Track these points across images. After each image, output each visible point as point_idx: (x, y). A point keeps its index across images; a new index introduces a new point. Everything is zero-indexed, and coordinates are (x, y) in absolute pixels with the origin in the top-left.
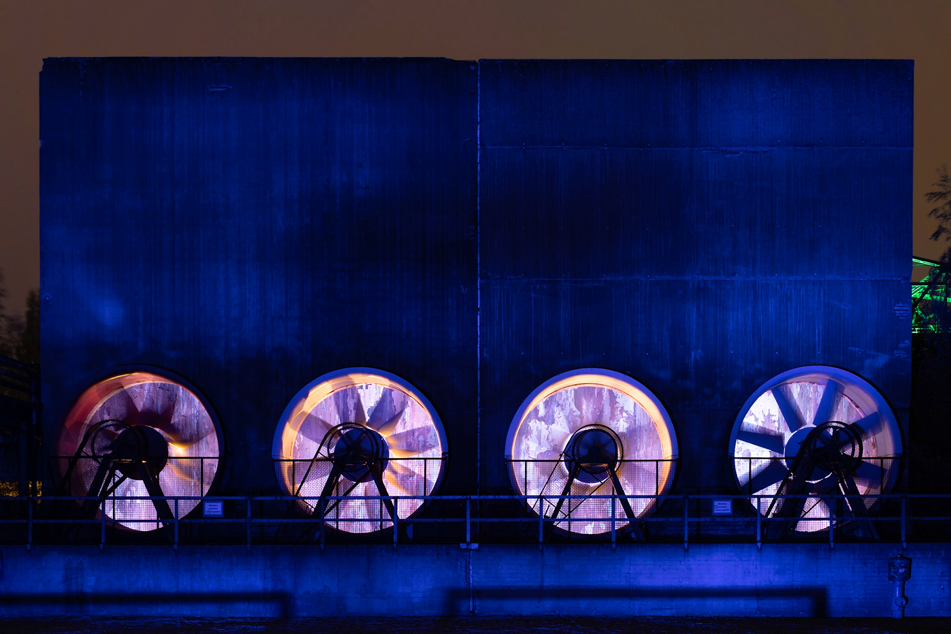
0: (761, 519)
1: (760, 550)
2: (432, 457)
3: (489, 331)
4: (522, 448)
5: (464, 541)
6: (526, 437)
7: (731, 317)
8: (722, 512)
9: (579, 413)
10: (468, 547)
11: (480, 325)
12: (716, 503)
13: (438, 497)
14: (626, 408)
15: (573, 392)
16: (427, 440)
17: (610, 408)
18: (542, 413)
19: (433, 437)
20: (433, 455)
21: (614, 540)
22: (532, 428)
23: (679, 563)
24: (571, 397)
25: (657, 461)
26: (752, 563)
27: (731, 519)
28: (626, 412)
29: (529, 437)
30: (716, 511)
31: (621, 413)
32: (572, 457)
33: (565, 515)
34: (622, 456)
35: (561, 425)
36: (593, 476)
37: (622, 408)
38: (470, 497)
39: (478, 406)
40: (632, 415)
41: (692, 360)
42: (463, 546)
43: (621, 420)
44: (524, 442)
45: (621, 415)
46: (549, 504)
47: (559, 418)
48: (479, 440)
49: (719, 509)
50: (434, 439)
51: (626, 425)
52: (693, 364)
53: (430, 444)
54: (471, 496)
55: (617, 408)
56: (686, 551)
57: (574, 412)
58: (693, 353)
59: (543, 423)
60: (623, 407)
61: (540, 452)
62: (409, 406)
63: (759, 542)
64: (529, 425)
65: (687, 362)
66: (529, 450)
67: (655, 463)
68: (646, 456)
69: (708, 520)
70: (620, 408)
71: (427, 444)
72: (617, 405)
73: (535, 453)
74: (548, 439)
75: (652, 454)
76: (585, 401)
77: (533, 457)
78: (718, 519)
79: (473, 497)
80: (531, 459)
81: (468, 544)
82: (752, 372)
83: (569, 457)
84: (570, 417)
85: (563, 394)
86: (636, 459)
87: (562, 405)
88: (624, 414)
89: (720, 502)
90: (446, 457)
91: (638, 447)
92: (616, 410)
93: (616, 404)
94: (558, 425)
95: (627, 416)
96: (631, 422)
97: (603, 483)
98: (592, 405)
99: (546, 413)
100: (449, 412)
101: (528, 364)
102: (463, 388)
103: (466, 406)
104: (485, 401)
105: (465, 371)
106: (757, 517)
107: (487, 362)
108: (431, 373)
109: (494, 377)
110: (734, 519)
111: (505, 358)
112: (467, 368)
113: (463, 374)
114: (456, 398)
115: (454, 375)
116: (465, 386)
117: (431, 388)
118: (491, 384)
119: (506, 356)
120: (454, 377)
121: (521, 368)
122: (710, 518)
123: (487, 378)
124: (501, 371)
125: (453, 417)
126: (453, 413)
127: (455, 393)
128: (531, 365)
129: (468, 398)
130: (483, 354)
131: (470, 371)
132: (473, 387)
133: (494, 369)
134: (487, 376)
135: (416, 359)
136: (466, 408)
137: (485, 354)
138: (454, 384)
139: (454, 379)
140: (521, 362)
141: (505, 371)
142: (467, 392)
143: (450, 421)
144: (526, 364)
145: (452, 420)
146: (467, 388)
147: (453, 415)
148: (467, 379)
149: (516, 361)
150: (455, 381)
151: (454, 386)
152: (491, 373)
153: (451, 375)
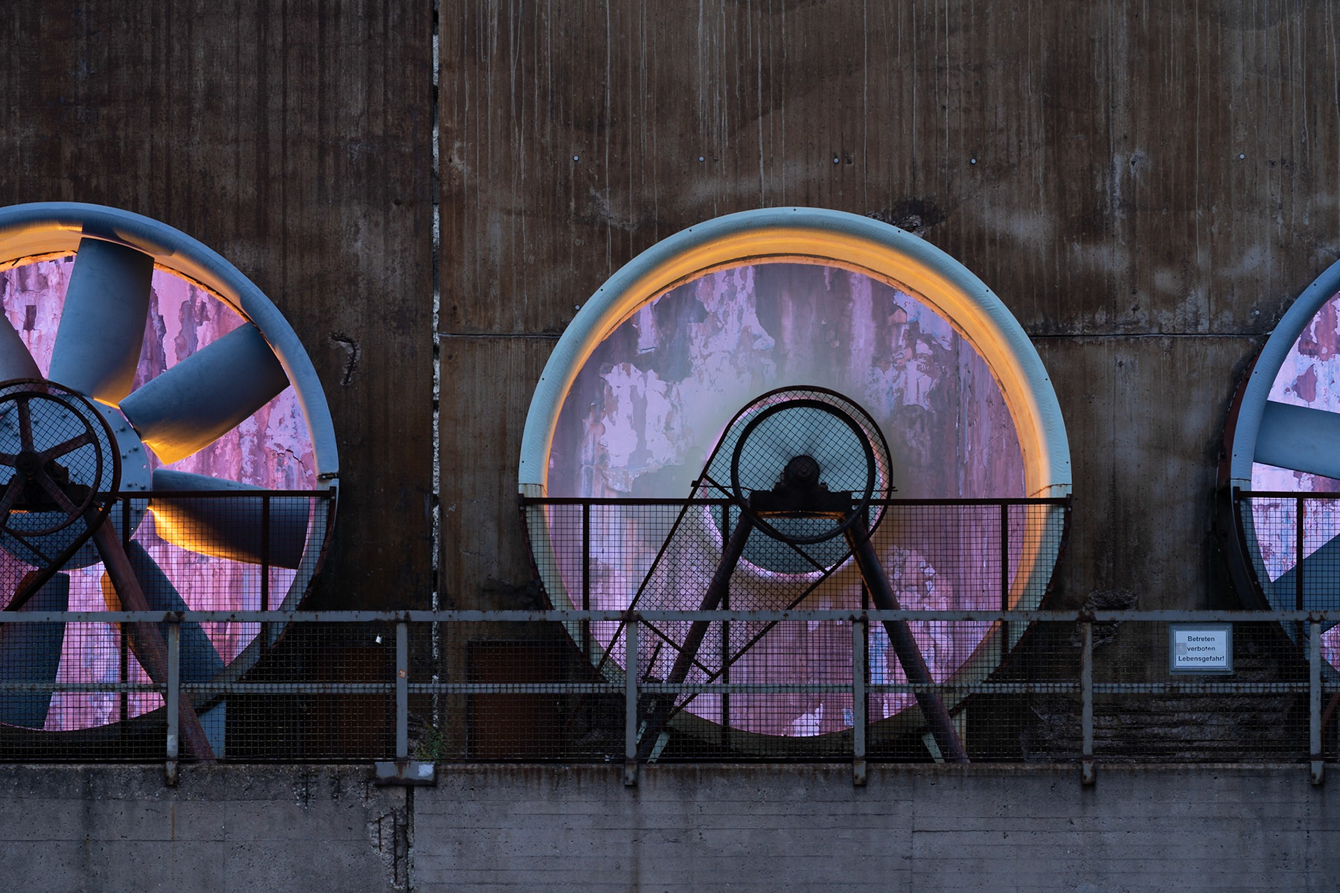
0: (1323, 688)
1: (1319, 786)
2: (284, 489)
3: (467, 87)
4: (583, 457)
5: (390, 754)
6: (597, 421)
7: (1239, 48)
8: (1200, 664)
9: (771, 341)
10: (400, 771)
11: (440, 65)
12: (1181, 637)
13: (308, 616)
14: (924, 327)
15: (750, 273)
16: (269, 432)
17: (873, 325)
18: (648, 338)
19: (289, 422)
20: (288, 480)
21: (860, 750)
22: (615, 392)
23: (1069, 826)
24: (744, 288)
25: (1004, 503)
26: (1295, 825)
27: (1230, 688)
28: (928, 339)
29: (605, 421)
30: (1180, 663)
31: (912, 344)
32: (730, 491)
33: (708, 673)
34: (890, 489)
35: (712, 382)
36: (799, 551)
37: (914, 325)
38: (407, 616)
39: (435, 324)
40: (949, 349)
41: (1117, 180)
42: (386, 770)
43: (912, 366)
44: (590, 437)
45: (910, 351)
46: (658, 638)
47: (705, 358)
48: (436, 434)
49: (1191, 654)
50: (291, 425)
51: (927, 383)
52: (1118, 193)
53: (279, 446)
54: (411, 612)
55: (898, 325)
56: (1089, 786)
57: (756, 337)
58: (1118, 160)
59: (651, 373)
60: (917, 323)
61: (643, 470)
62: (208, 319)
63: (1316, 758)
64: (606, 382)
65: (1098, 187)
66: (606, 466)
67: (997, 509)
68: (990, 487)
69: (1155, 691)
70: (907, 327)
71: (269, 444)
72: (897, 316)
73: (626, 474)
74: (668, 427)
75: (1006, 482)
76: (791, 304)
77: (618, 488)
78: (1187, 688)
79: (417, 616)
80: (614, 496)
81: (401, 763)
82: (1307, 222)
83: (722, 489)
84: (740, 356)
85: (719, 280)
86: (962, 495)
87: (715, 314)
88: (922, 347)
89: (1194, 634)
90: (333, 489)
91: (967, 454)
92: (894, 331)
93: (893, 312)
94: (701, 381)
95: (931, 352)
96: (945, 373)
97: (827, 574)
98: (813, 318)
99: (663, 343)
100: (343, 344)
101: (592, 191)
102: (387, 269)
103: (395, 324)
104: (455, 308)
105: (391, 214)
106: (1309, 681)
107: (462, 184)
108: (284, 220)
109: (484, 233)
110: (1237, 688)
111: (520, 174)
112: (398, 203)
113: (387, 223)
114: (364, 301)
115: (356, 225)
116: (393, 262)
117: (285, 268)
118: (474, 257)
119: (522, 166)
120: (357, 232)
121: (573, 205)
122: (1162, 685)
123: (461, 237)
124: (509, 213)
125: (353, 359)
126: (353, 346)
127: (361, 285)
128: (603, 195)
129: (404, 300)
130: (450, 160)
131: (410, 216)
132: (417, 265)
133: (486, 208)
134: (460, 230)
135: (238, 175)
136: (394, 333)
137: (456, 160)
138: (357, 256)
139: (356, 241)
140: (573, 184)
141: (519, 214)
142: (398, 281)
143: (346, 372)
144: (589, 192)
145: (350, 369)
146: (397, 267)
147: (355, 354)
148: (398, 240)
149: (555, 184)
150: (359, 244)
151: (358, 261)
152: (475, 220)
153: (347, 225)
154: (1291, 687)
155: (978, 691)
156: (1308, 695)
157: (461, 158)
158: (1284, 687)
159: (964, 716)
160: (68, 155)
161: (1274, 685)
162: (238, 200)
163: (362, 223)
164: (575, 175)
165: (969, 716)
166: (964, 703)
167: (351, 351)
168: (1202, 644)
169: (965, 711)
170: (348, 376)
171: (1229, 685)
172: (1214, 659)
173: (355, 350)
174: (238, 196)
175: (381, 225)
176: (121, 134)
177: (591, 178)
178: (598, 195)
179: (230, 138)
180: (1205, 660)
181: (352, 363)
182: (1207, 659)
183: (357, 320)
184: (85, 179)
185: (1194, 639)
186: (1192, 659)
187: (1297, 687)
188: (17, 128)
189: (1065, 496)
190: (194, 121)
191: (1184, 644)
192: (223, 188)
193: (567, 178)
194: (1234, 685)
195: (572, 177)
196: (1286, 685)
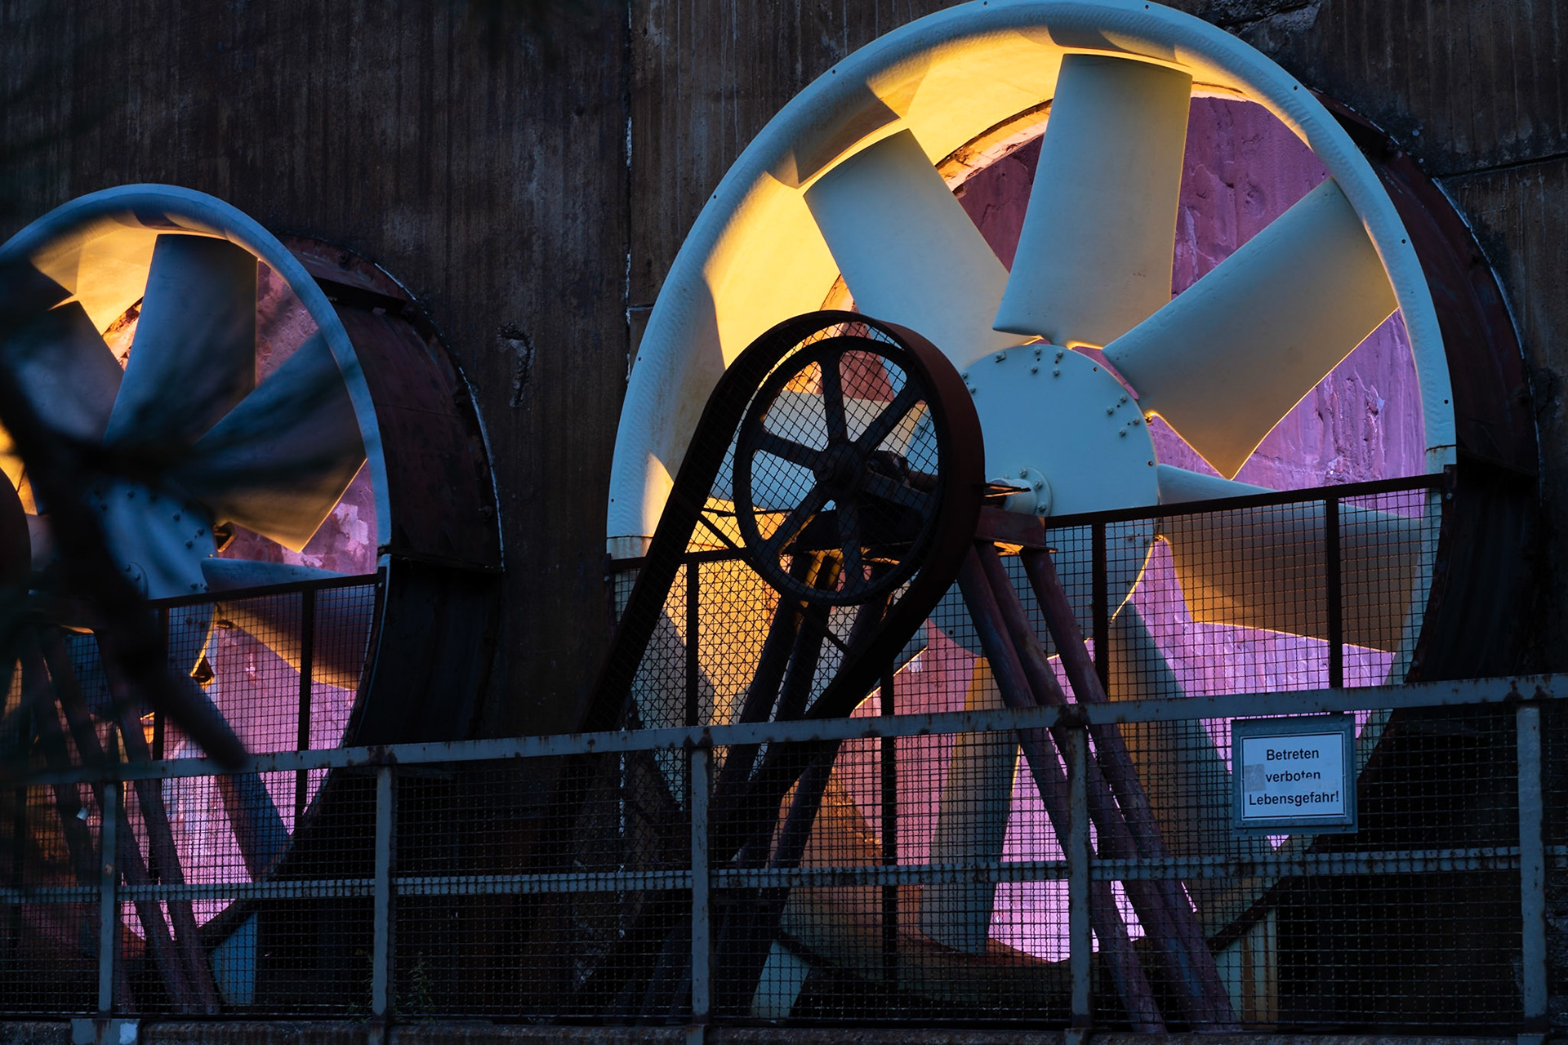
27: (1355, 862)
30: (1254, 809)
39: (628, 293)
49: (1273, 789)
63: (1532, 1025)
89: (1280, 744)
90: (381, 570)
100: (514, 343)
101: (825, 39)
102: (566, 217)
103: (575, 302)
104: (649, 264)
105: (572, 131)
106: (1517, 843)
107: (659, 64)
108: (449, 167)
109: (686, 136)
110: (1371, 863)
111: (731, 33)
112: (580, 113)
113: (567, 145)
114: (540, 272)
115: (531, 157)
116: (574, 204)
117: (448, 239)
118: (673, 178)
119: (734, 19)
120: (532, 167)
121: (799, 67)
122: (1220, 859)
123: (657, 150)
124: (717, 97)
125: (526, 364)
126: (527, 344)
127: (535, 248)
128: (840, 43)
129: (586, 262)
130: (645, 32)
131: (595, 128)
132: (603, 204)
133: (688, 97)
134: (657, 139)
135: (399, 110)
136: (574, 316)
137: (652, 29)
138: (531, 203)
139: (530, 180)
140: (799, 32)
141: (730, 97)
142: (580, 233)
143: (518, 386)
144: (820, 42)
145: (523, 380)
146: (579, 211)
147: (528, 354)
148: (580, 170)
149: (776, 38)
150: (534, 184)
151: (531, 215)
152: (674, 120)
153: (521, 158)
154: (1482, 858)
155: (1297, 871)
156: (1516, 876)
157: (658, 26)
158: (1467, 859)
159: (1272, 929)
160: (225, 122)
161: (1446, 854)
162: (399, 145)
163: (537, 152)
164: (802, 17)
165: (1282, 928)
166: (1269, 896)
167: (523, 352)
168: (1294, 766)
169: (1272, 917)
170: (520, 390)
171: (1353, 855)
172: (1319, 799)
173: (529, 350)
174: (399, 140)
175: (560, 152)
176: (277, 79)
177: (823, 17)
178: (833, 44)
179: (390, 58)
180: (1301, 800)
181: (525, 370)
182: (1305, 799)
183: (530, 303)
184: (241, 152)
185: (1278, 756)
186: (1274, 800)
187: (1495, 857)
188: (176, 96)
189: (1441, 471)
190: (354, 43)
191: (1260, 768)
192: (383, 133)
193: (792, 27)
194: (1364, 856)
195: (798, 23)
196: (1472, 852)
